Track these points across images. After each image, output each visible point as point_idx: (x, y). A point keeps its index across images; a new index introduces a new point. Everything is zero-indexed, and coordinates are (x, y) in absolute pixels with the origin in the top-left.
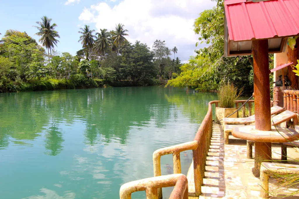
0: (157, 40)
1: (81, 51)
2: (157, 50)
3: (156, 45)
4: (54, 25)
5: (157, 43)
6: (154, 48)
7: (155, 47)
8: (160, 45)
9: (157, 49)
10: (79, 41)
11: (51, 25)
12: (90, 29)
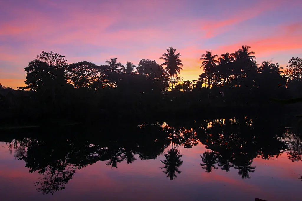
0: (293, 58)
1: (204, 74)
2: (293, 70)
3: (291, 64)
4: (179, 54)
5: (293, 61)
6: (289, 67)
7: (291, 66)
8: (298, 63)
9: (294, 68)
10: (201, 67)
11: (176, 54)
12: (213, 54)
